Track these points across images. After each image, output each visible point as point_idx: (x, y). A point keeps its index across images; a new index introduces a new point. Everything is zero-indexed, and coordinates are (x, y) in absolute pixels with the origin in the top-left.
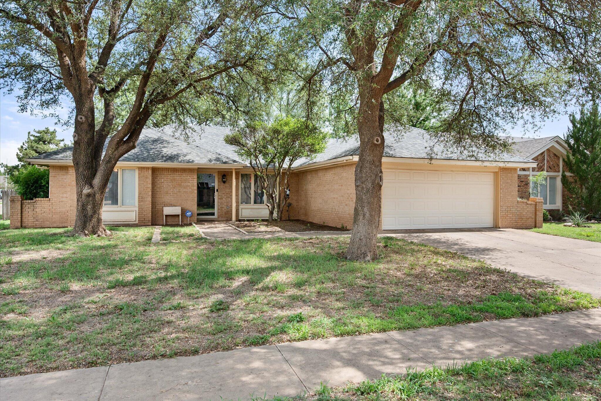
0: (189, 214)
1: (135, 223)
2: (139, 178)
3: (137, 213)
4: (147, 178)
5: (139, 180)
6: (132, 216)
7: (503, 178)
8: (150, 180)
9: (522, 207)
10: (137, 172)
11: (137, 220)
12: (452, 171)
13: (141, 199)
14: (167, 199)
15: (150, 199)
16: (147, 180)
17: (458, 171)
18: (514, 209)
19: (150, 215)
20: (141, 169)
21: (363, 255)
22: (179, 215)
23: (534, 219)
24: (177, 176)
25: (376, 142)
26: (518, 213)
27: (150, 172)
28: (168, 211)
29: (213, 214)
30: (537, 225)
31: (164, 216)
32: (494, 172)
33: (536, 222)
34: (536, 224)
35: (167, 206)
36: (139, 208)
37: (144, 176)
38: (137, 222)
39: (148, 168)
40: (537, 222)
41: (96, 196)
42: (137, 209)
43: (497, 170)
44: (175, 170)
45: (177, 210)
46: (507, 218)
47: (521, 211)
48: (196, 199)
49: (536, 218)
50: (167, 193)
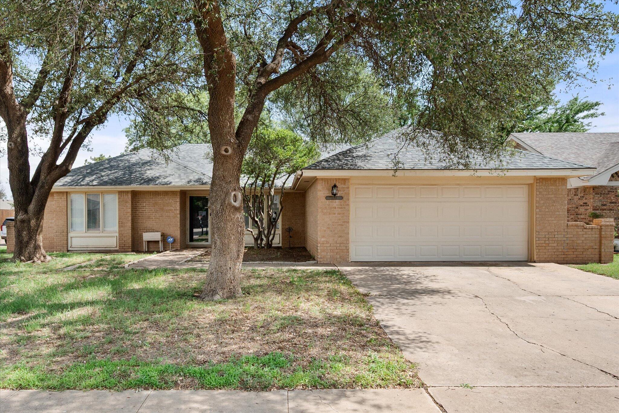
0: (171, 240)
1: (116, 249)
2: (119, 202)
3: (118, 239)
4: (126, 202)
5: (119, 205)
6: (112, 242)
7: (540, 192)
8: (129, 205)
9: (575, 233)
10: (117, 196)
11: (118, 246)
12: (458, 185)
13: (121, 224)
14: (149, 224)
15: (129, 224)
16: (127, 204)
17: (468, 184)
18: (560, 236)
19: (130, 241)
20: (120, 193)
21: (211, 292)
22: (158, 241)
23: (597, 251)
24: (159, 200)
25: (224, 153)
26: (567, 242)
27: (130, 196)
28: (147, 236)
29: (207, 240)
30: (602, 259)
31: (144, 242)
32: (529, 184)
33: (600, 255)
34: (600, 257)
35: (149, 232)
36: (119, 234)
37: (123, 201)
38: (117, 249)
39: (127, 192)
40: (603, 254)
41: (31, 222)
42: (117, 235)
43: (532, 182)
44: (156, 193)
45: (156, 236)
46: (547, 248)
47: (574, 239)
48: (179, 224)
49: (600, 249)
50: (149, 218)
